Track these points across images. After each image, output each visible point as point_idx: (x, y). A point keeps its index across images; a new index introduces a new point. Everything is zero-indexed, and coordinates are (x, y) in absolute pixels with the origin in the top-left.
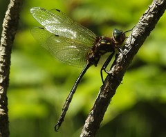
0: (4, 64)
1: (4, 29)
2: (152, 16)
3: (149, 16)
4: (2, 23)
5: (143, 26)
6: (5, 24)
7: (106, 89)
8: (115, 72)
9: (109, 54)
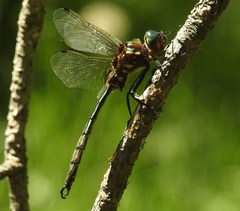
0: (20, 85)
1: (21, 30)
2: (209, 8)
3: (204, 9)
4: (18, 19)
5: (194, 24)
6: (21, 21)
7: (136, 124)
8: (149, 97)
9: (140, 70)
